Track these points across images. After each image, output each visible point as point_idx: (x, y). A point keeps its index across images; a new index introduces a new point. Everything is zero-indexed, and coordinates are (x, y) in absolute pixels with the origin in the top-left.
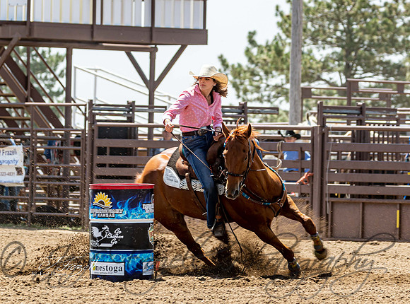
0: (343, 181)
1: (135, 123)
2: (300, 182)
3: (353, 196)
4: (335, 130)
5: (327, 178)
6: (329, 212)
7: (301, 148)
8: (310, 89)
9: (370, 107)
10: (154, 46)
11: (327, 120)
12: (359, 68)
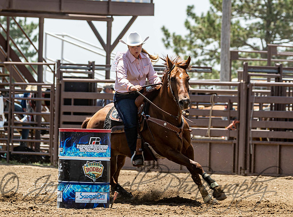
0: (264, 127)
1: (95, 79)
2: (229, 128)
3: (271, 140)
4: (258, 86)
5: (250, 125)
6: (252, 152)
7: (230, 101)
8: (238, 52)
9: (287, 67)
10: (110, 17)
11: (252, 78)
12: (277, 35)
